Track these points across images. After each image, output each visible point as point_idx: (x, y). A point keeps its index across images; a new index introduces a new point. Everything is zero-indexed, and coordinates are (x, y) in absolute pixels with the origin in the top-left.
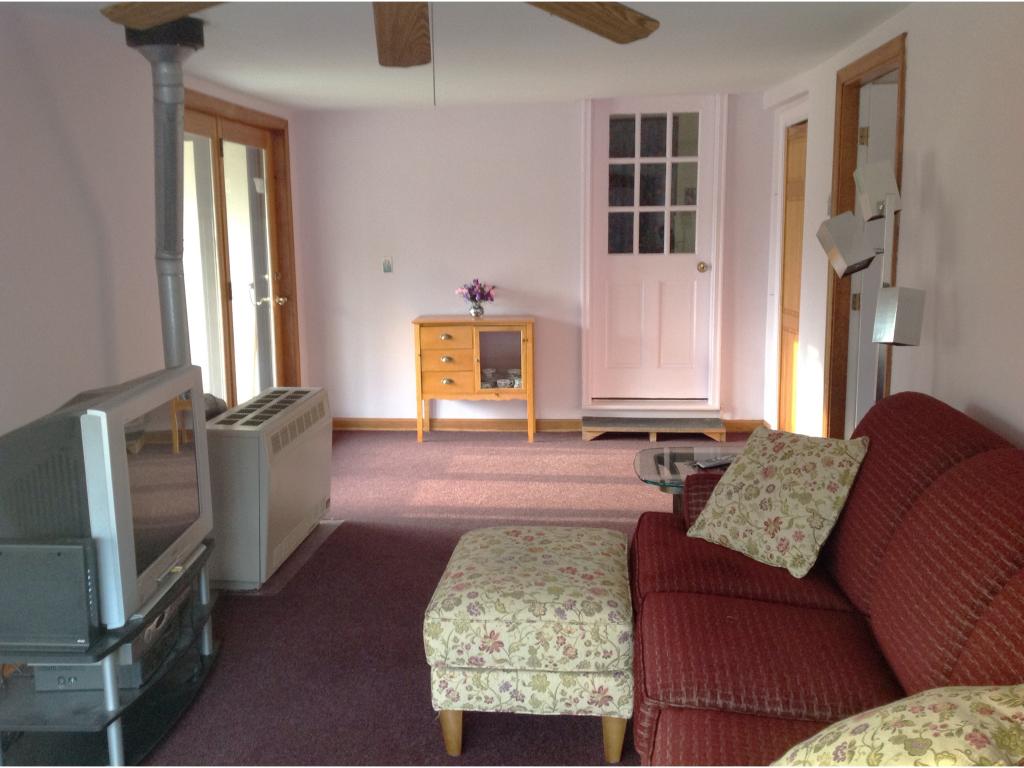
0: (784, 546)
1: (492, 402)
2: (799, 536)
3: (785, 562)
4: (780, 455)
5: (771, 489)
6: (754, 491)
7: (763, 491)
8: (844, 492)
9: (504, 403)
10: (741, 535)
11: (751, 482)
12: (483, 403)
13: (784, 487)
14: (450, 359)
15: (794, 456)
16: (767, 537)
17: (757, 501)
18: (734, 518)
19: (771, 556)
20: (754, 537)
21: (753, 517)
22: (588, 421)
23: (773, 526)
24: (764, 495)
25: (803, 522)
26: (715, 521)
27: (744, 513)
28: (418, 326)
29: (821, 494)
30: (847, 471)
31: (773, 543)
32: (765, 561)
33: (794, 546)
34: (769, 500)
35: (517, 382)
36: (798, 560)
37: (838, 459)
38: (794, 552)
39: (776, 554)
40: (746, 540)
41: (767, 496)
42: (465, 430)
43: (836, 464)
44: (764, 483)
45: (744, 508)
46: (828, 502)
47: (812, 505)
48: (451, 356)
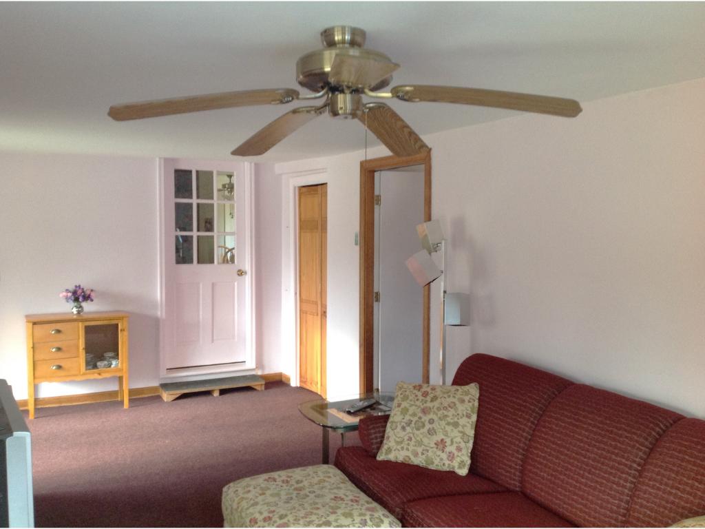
0: (451, 457)
1: (96, 380)
2: (459, 449)
3: (453, 467)
4: (429, 398)
5: (431, 421)
6: (420, 424)
7: (427, 423)
8: (474, 418)
9: (106, 379)
10: (420, 454)
11: (416, 418)
12: (88, 381)
13: (440, 419)
14: (59, 349)
15: (439, 399)
16: (439, 453)
17: (425, 430)
18: (412, 443)
19: (444, 464)
20: (430, 454)
21: (426, 441)
22: (165, 386)
23: (441, 445)
24: (428, 426)
25: (458, 439)
26: (399, 447)
27: (418, 438)
28: (31, 324)
29: (463, 421)
30: (473, 405)
31: (444, 456)
32: (440, 468)
33: (458, 456)
34: (433, 428)
35: (114, 363)
36: (462, 464)
37: (467, 398)
38: (458, 460)
39: (447, 462)
40: (424, 457)
41: (431, 426)
42: (63, 405)
43: (466, 401)
44: (426, 418)
45: (418, 436)
46: (468, 425)
47: (460, 429)
48: (60, 346)
